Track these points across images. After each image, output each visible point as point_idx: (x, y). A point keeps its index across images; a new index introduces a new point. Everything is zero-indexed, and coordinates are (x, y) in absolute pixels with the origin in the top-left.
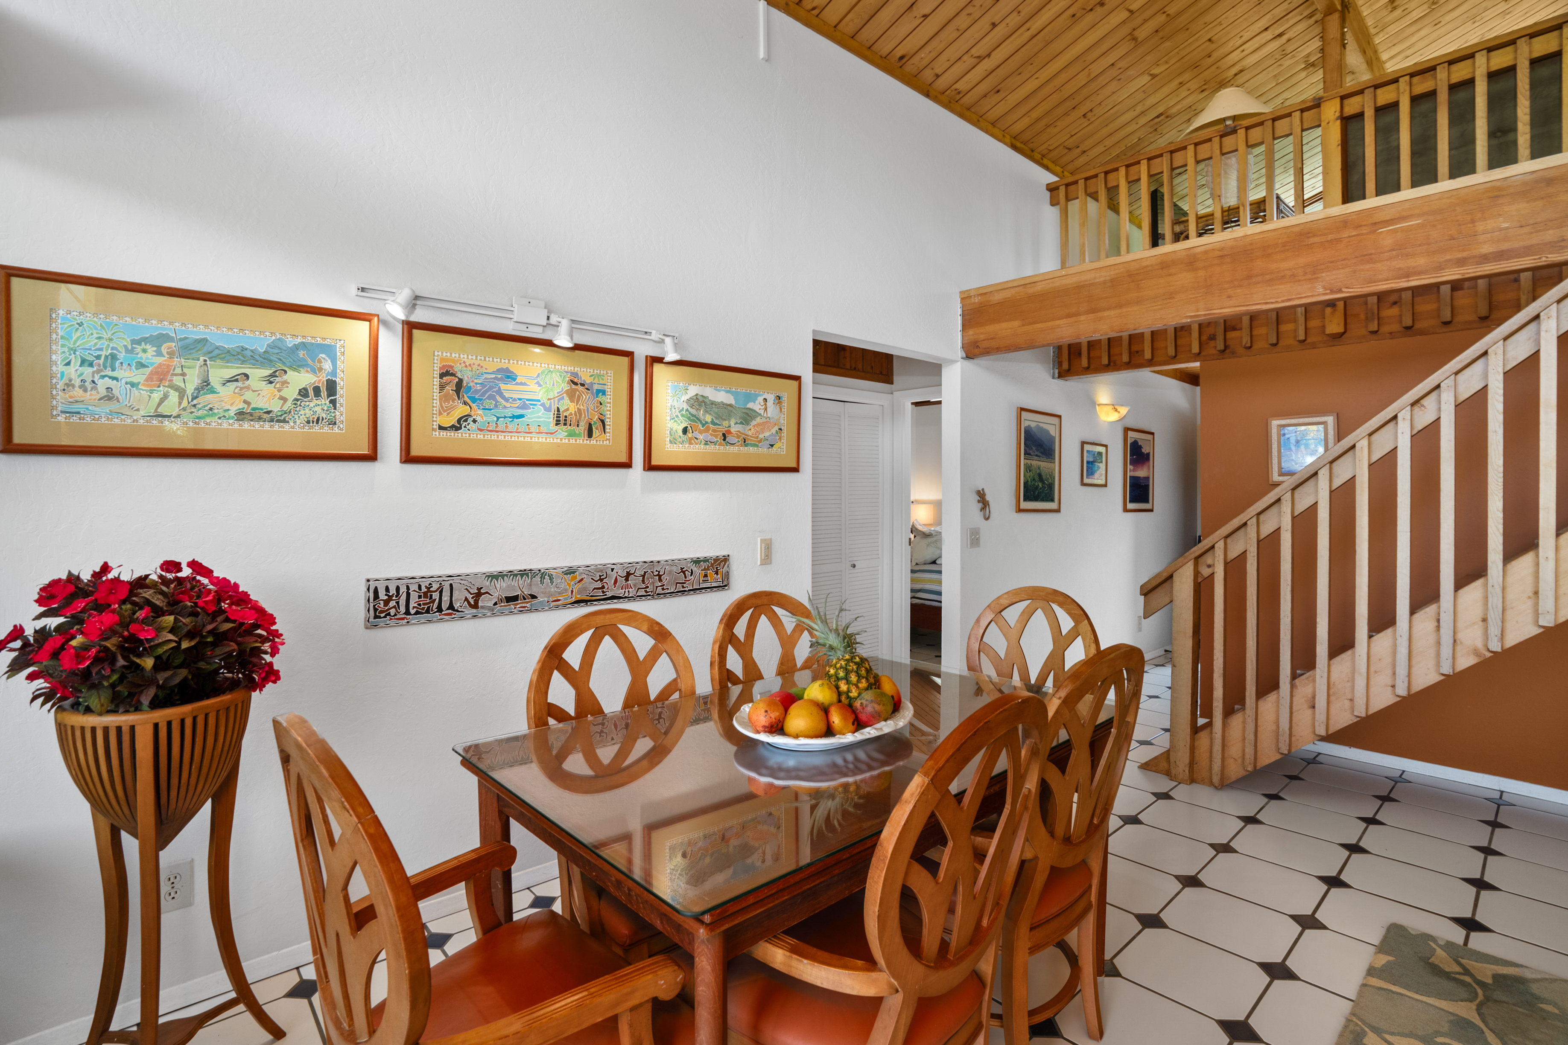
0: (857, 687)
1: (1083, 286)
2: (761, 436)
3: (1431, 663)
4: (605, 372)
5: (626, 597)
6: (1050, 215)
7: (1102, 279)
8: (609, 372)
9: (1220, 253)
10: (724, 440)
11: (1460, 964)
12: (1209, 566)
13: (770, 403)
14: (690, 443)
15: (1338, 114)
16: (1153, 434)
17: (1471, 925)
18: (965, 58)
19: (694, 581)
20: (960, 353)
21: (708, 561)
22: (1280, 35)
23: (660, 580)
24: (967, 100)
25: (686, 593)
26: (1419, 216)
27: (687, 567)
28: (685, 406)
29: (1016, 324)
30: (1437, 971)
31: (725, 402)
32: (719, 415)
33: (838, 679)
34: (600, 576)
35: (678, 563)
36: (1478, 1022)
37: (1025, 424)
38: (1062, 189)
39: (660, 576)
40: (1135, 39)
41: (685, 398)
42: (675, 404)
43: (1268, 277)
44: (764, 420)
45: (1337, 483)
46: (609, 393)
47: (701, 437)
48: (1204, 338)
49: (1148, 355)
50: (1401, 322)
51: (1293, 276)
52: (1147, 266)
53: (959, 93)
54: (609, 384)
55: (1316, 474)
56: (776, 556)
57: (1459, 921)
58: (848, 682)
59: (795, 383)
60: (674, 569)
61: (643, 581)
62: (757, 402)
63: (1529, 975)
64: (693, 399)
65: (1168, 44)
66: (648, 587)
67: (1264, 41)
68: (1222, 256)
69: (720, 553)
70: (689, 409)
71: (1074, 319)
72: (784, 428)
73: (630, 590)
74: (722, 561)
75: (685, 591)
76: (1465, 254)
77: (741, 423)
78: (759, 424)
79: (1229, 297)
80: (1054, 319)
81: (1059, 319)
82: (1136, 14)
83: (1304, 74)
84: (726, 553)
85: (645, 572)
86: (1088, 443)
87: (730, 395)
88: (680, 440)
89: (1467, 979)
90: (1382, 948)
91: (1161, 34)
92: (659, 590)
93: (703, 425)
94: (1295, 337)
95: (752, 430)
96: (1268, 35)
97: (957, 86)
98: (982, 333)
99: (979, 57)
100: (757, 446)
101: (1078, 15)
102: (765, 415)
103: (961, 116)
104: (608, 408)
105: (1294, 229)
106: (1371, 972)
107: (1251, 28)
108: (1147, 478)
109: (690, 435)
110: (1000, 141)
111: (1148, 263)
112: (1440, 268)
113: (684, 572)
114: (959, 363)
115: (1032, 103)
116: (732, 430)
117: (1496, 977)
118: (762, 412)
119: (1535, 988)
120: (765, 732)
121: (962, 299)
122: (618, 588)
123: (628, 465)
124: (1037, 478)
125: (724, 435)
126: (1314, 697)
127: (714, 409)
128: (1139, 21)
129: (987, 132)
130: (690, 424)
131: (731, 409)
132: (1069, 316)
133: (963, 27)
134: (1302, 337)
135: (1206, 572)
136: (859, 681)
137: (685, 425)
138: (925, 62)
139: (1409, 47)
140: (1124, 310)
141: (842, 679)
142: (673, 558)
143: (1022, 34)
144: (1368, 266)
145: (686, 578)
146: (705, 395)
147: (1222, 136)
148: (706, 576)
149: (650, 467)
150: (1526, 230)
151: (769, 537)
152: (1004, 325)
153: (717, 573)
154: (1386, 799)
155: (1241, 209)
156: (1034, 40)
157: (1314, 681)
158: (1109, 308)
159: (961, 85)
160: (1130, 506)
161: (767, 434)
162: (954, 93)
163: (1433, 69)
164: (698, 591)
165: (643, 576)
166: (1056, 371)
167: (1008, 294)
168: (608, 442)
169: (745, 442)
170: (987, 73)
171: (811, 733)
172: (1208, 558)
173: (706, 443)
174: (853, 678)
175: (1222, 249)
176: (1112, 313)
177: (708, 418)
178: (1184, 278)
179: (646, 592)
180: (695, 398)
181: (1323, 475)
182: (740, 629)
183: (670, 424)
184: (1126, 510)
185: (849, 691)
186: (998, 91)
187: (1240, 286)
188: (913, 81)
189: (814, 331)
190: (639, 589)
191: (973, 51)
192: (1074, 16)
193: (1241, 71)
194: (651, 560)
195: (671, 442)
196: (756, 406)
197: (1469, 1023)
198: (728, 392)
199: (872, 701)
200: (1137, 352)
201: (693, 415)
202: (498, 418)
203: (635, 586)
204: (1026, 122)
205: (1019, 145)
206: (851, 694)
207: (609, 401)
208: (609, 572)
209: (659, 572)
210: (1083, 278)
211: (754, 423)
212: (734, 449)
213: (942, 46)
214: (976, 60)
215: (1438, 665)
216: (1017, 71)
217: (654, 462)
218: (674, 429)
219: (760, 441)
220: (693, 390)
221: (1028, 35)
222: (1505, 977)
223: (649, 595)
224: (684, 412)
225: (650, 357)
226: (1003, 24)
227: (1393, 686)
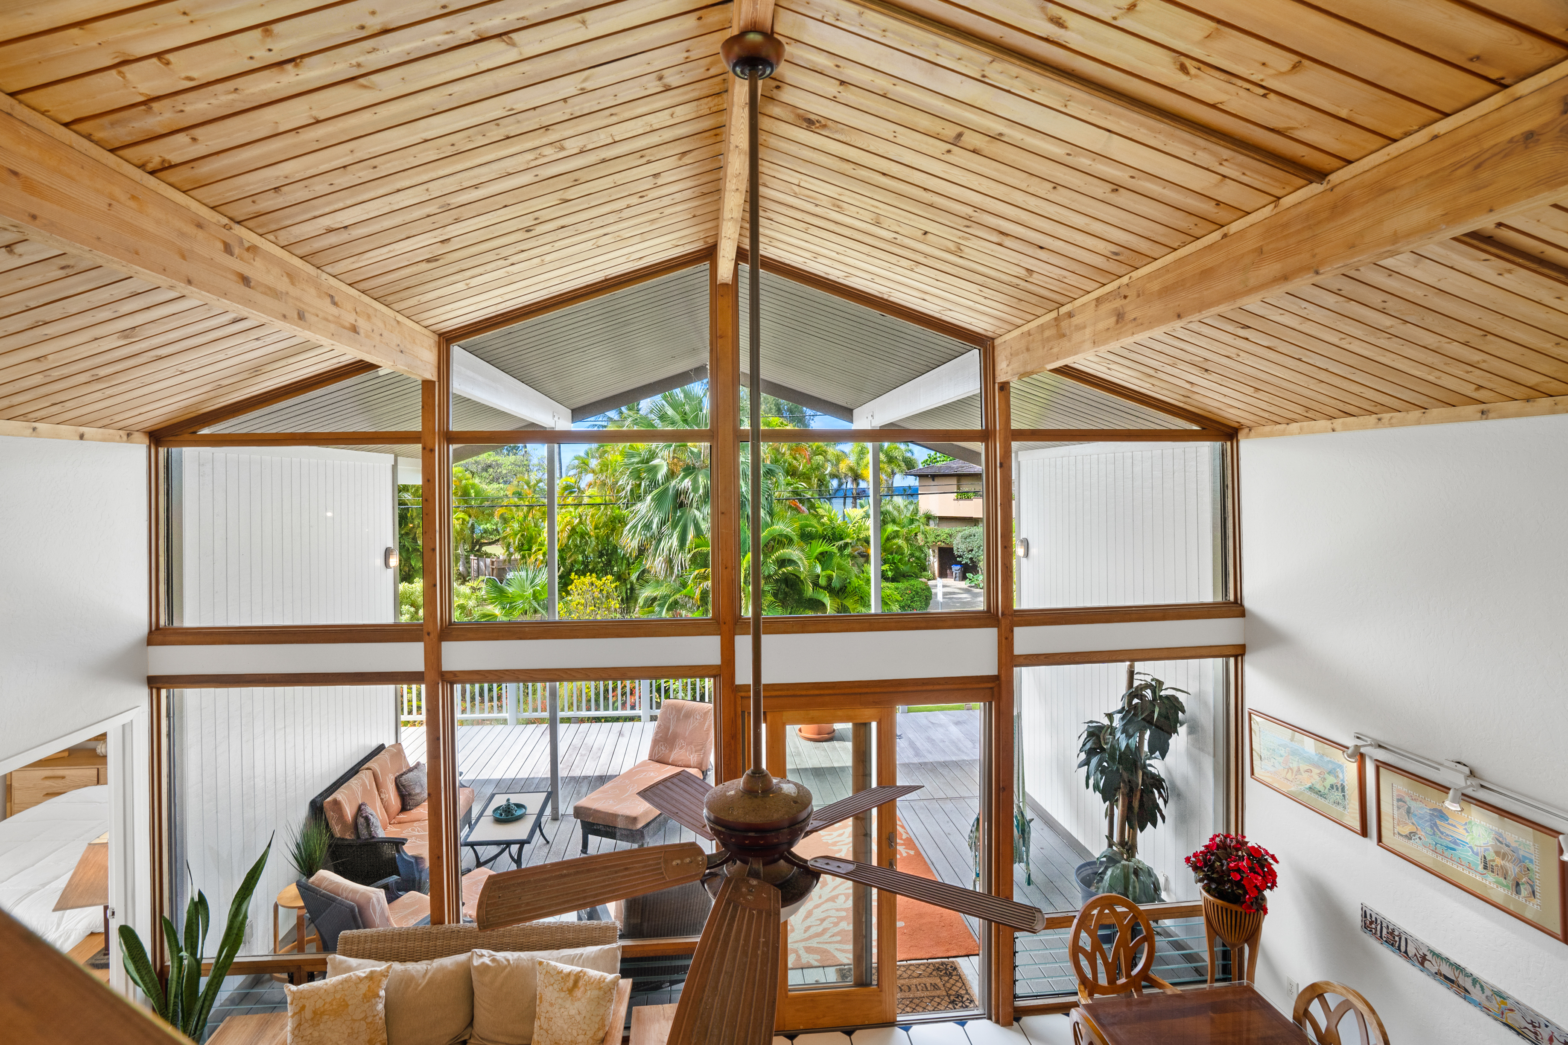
202: (1436, 844)
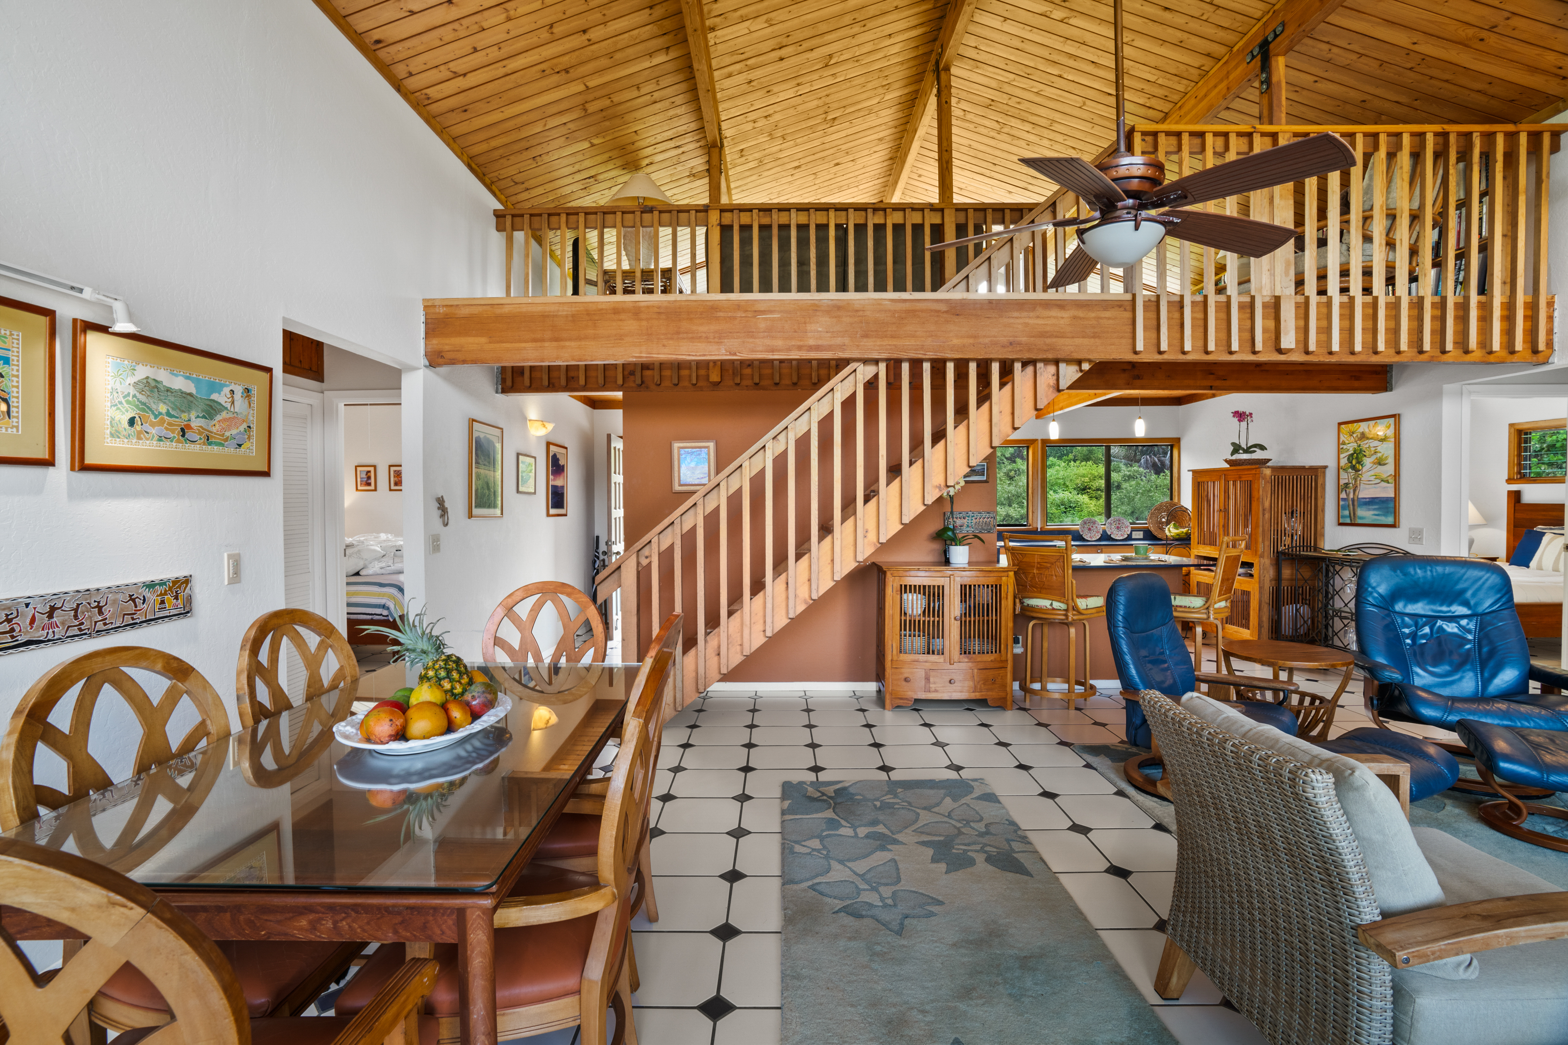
0: (461, 683)
1: (548, 316)
2: (227, 434)
3: (783, 612)
4: (8, 333)
5: (49, 640)
6: (497, 239)
7: (565, 313)
8: (15, 333)
9: (658, 310)
10: (183, 436)
11: (820, 792)
12: (647, 557)
13: (238, 396)
14: (139, 438)
15: (718, 222)
16: (566, 448)
17: (816, 769)
18: (442, 68)
19: (146, 610)
20: (423, 361)
21: (165, 584)
22: (678, 147)
23: (100, 612)
24: (435, 108)
25: (137, 626)
26: (781, 312)
27: (137, 593)
28: (132, 391)
29: (483, 340)
30: (812, 799)
31: (184, 390)
32: (176, 406)
33: (440, 679)
34: (7, 615)
35: (125, 590)
36: (837, 818)
37: (475, 435)
38: (509, 219)
39: (100, 609)
40: (585, 110)
41: (132, 380)
42: (118, 386)
43: (690, 335)
44: (230, 415)
45: (731, 491)
46: (15, 363)
47: (153, 431)
48: (626, 373)
49: (582, 382)
50: (753, 379)
51: (707, 338)
52: (602, 309)
53: (428, 98)
54: (15, 350)
55: (719, 484)
56: (247, 571)
57: (811, 769)
58: (451, 680)
59: (266, 376)
60: (120, 597)
61: (76, 617)
62: (223, 393)
63: (847, 785)
64: (143, 383)
65: (607, 123)
66: (82, 624)
67: (668, 147)
68: (659, 313)
69: (180, 573)
70: (138, 394)
71: (539, 344)
72: (254, 427)
73: (56, 630)
74: (182, 583)
75: (136, 623)
76: (801, 343)
77: (204, 417)
78: (225, 420)
79: (664, 346)
80: (520, 341)
81: (526, 342)
82: (590, 91)
83: (687, 180)
84: (186, 574)
85: (78, 605)
86: (522, 455)
87: (190, 382)
88: (125, 433)
89: (825, 798)
90: (783, 798)
91: (604, 113)
92: (100, 626)
93: (156, 417)
94: (690, 380)
95: (217, 426)
96: (672, 144)
97: (427, 91)
98: (447, 344)
99: (455, 73)
100: (223, 445)
101: (547, 72)
102: (232, 410)
103: (428, 122)
104: (15, 384)
105: (708, 303)
106: (783, 813)
107: (663, 134)
108: (563, 487)
109: (138, 427)
110: (459, 157)
111: (603, 307)
112: (789, 350)
113: (134, 601)
114: (421, 371)
115: (494, 132)
116: (193, 425)
117: (836, 791)
118: (228, 405)
119: (852, 790)
120: (394, 740)
121: (425, 307)
122: (37, 629)
123: (49, 462)
124: (485, 487)
125: (182, 430)
126: (719, 647)
127: (170, 398)
128: (591, 97)
129: (448, 145)
130: (138, 414)
131: (192, 399)
132: (535, 340)
133: (447, 39)
134: (694, 382)
135: (644, 562)
136: (461, 677)
137: (132, 415)
138: (401, 56)
139: (745, 184)
140: (583, 343)
141: (444, 678)
142: (118, 583)
143: (497, 69)
144: (751, 340)
145: (136, 606)
146: (158, 379)
147: (642, 212)
148: (163, 602)
149: (81, 465)
150: (829, 335)
151: (237, 552)
152: (471, 340)
153: (176, 598)
154: (754, 711)
155: (655, 274)
156: (507, 78)
157: (719, 635)
158: (570, 340)
159: (433, 92)
160: (553, 511)
161: (234, 432)
162: (423, 97)
163: (770, 210)
164: (153, 623)
165: (76, 610)
166: (500, 387)
167: (475, 310)
168: (15, 430)
169: (208, 440)
170: (459, 90)
171: (438, 732)
172: (646, 551)
173: (160, 439)
174: (455, 675)
175: (659, 307)
176: (573, 344)
177: (163, 408)
178: (631, 325)
179: (80, 630)
180: (145, 381)
181: (723, 485)
182: (264, 656)
183: (112, 412)
184: (548, 515)
185: (453, 688)
186: (465, 111)
187: (672, 339)
188: (385, 69)
189: (284, 318)
190: (69, 627)
191: (451, 65)
192: (544, 71)
193: (651, 163)
194: (87, 588)
195: (112, 435)
196: (222, 398)
197: (833, 819)
198: (187, 378)
199: (484, 692)
200: (573, 378)
201: (144, 404)
203: (63, 623)
204: (484, 147)
205: (474, 166)
206: (455, 691)
207: (15, 373)
208: (22, 608)
209: (99, 602)
210: (547, 308)
211: (218, 417)
212: (196, 448)
213: (421, 48)
214: (452, 75)
215: (787, 613)
216: (487, 99)
217: (89, 460)
218: (117, 419)
219: (226, 440)
220: (143, 372)
221: (501, 72)
222: (838, 790)
223: (85, 634)
224: (130, 398)
225: (82, 321)
226: (483, 53)
227: (764, 631)
